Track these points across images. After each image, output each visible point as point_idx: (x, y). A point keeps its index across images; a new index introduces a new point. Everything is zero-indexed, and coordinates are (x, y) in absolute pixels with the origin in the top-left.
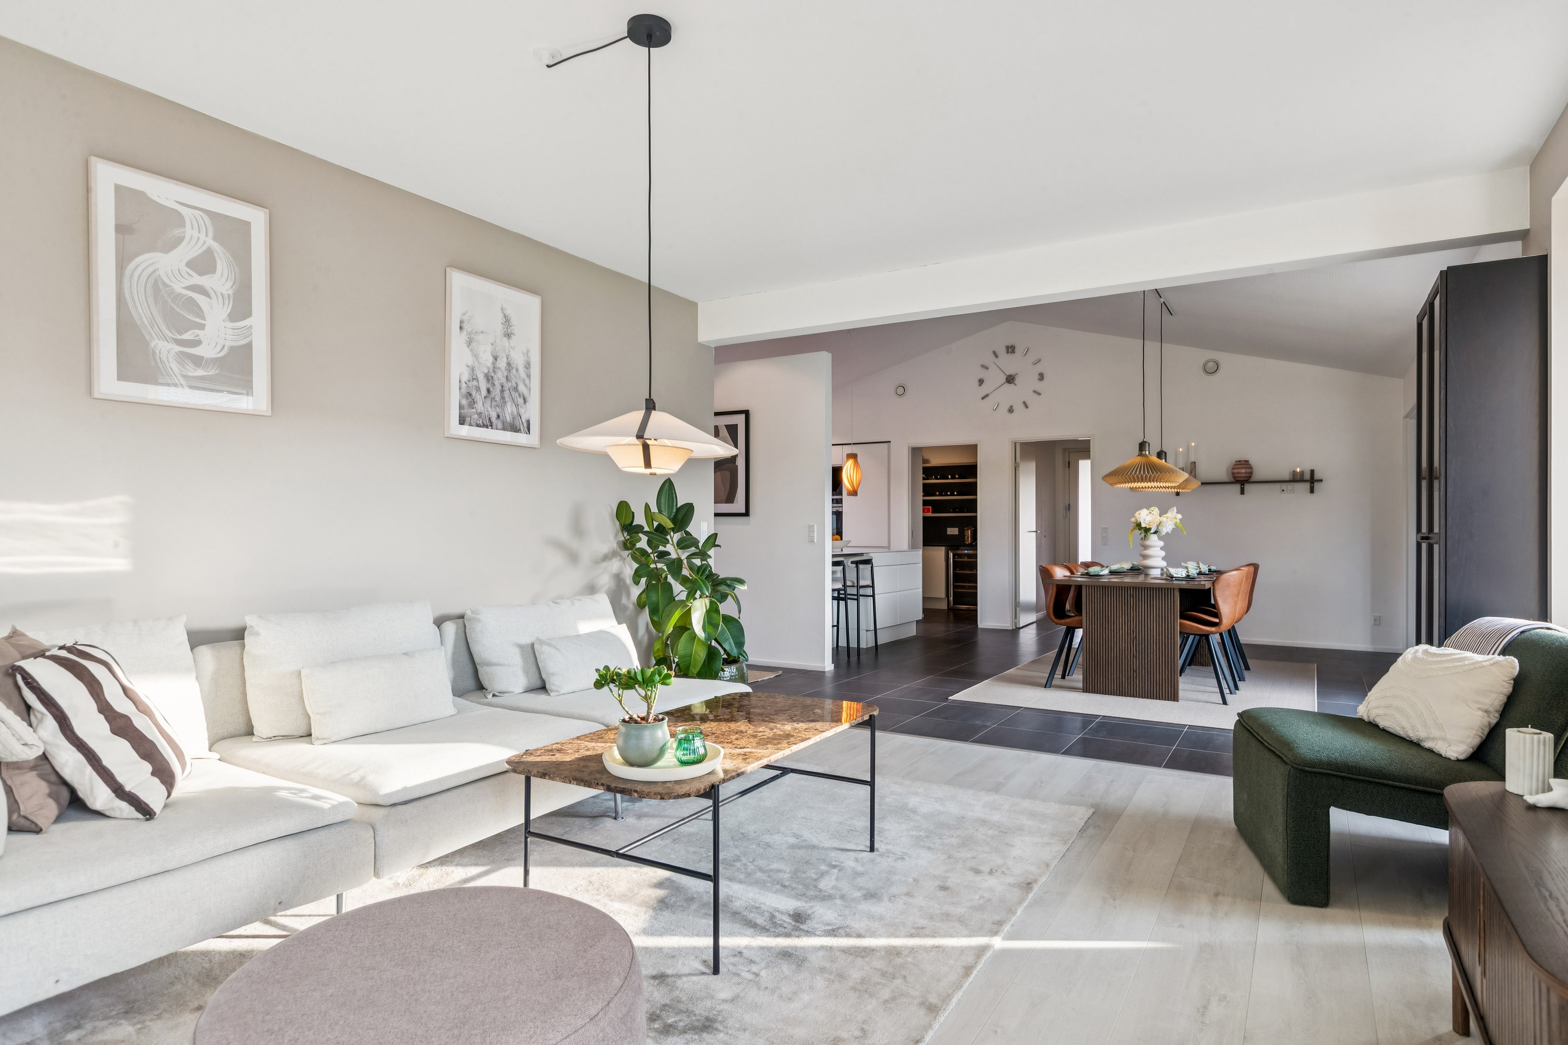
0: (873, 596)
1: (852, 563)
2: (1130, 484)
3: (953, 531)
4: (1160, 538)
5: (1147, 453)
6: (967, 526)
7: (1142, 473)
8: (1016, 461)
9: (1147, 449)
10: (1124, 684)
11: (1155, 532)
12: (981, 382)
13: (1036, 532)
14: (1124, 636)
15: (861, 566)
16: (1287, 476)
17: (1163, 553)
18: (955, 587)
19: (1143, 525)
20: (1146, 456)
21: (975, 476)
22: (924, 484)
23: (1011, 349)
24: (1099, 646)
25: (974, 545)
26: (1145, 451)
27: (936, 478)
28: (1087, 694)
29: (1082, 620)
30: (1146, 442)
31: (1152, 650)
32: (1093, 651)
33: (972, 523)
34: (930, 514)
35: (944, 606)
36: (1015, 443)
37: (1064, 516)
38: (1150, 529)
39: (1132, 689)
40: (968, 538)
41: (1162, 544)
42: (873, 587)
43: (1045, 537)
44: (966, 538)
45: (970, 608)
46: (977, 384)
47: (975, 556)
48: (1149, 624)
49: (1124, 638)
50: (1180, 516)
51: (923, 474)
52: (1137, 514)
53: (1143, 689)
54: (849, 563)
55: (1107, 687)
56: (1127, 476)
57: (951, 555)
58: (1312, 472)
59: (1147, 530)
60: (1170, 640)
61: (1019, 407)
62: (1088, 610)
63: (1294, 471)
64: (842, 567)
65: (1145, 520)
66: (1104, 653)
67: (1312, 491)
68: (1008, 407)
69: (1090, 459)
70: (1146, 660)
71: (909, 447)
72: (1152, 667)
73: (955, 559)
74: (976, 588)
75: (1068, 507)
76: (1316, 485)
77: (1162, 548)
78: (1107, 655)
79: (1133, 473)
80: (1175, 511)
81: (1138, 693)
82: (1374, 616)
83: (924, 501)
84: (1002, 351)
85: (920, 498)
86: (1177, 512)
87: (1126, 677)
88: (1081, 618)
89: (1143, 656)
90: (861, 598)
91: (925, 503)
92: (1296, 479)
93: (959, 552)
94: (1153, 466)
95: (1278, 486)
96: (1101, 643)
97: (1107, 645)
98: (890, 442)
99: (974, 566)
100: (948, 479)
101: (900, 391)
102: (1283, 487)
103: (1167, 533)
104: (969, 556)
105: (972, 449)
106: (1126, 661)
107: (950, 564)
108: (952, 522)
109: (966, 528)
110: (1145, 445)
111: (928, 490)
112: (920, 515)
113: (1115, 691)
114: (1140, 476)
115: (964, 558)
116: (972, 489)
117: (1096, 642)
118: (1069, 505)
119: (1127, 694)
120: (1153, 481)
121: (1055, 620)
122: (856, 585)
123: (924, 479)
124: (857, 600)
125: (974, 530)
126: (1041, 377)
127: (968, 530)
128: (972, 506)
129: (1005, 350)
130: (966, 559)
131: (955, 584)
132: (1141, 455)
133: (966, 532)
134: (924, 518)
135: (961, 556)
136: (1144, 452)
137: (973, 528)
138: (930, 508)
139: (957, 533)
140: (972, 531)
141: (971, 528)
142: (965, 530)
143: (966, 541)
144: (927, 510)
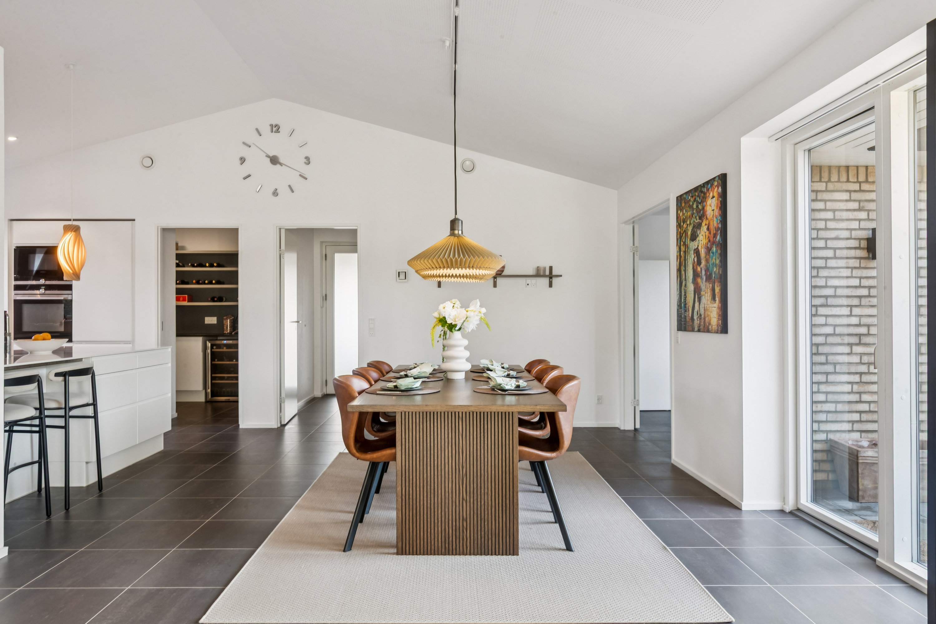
0: (95, 417)
1: (57, 375)
2: (441, 270)
3: (211, 320)
4: (464, 336)
5: (460, 232)
6: (226, 316)
7: (456, 256)
8: (280, 248)
9: (460, 228)
10: (451, 539)
11: (460, 329)
12: (243, 160)
13: (298, 322)
14: (450, 473)
15: (73, 380)
16: (532, 272)
17: (467, 354)
18: (213, 379)
19: (449, 321)
20: (458, 236)
21: (236, 265)
22: (177, 272)
23: (275, 128)
24: (418, 489)
25: (234, 333)
26: (459, 230)
27: (193, 266)
28: (404, 557)
29: (395, 454)
30: (458, 220)
31: (486, 490)
32: (411, 497)
33: (233, 313)
34: (186, 303)
35: (201, 398)
36: (280, 229)
37: (322, 306)
38: (455, 326)
39: (461, 544)
40: (227, 328)
41: (465, 342)
42: (94, 404)
43: (305, 326)
44: (225, 328)
45: (229, 399)
46: (239, 162)
47: (236, 346)
48: (482, 456)
49: (450, 476)
50: (484, 310)
51: (176, 259)
52: (441, 307)
53: (476, 542)
54: (52, 376)
55: (429, 545)
56: (439, 260)
57: (209, 345)
58: (551, 268)
59: (452, 327)
60: (508, 475)
61: (283, 191)
62: (403, 440)
63: (538, 267)
64: (36, 384)
65: (450, 315)
66: (425, 499)
67: (551, 285)
68: (272, 190)
69: (355, 251)
70: (479, 504)
71: (158, 227)
72: (486, 513)
73: (213, 350)
74: (237, 378)
75: (325, 297)
76: (554, 280)
77: (466, 348)
78: (429, 502)
79: (446, 256)
80: (479, 304)
81: (468, 548)
82: (598, 396)
83: (177, 289)
84: (265, 130)
85: (172, 286)
86: (481, 306)
87: (454, 528)
88: (393, 451)
89: (475, 498)
90: (73, 422)
91: (179, 291)
92: (538, 274)
93: (218, 342)
94: (468, 249)
95: (523, 280)
96: (422, 485)
97: (429, 487)
98: (134, 220)
99: (235, 356)
100: (205, 266)
101: (148, 162)
102: (528, 281)
103: (473, 330)
104: (228, 346)
105: (233, 233)
106: (454, 507)
107: (208, 354)
108: (210, 312)
109: (225, 318)
110: (458, 223)
111: (181, 278)
112: (172, 303)
113: (440, 549)
114: (454, 260)
115: (223, 349)
116: (234, 277)
117: (414, 485)
118: (326, 295)
119: (454, 551)
120: (469, 267)
121: (357, 454)
122: (63, 406)
123: (178, 265)
124: (66, 427)
125: (233, 319)
126: (308, 161)
127: (227, 319)
128: (234, 295)
129: (269, 128)
130: (225, 350)
131: (213, 375)
132: (452, 234)
133: (224, 321)
134: (178, 307)
135: (219, 346)
136: (456, 232)
137: (233, 318)
138: (186, 296)
139: (215, 322)
140: (231, 320)
141: (231, 317)
142: (225, 319)
143: (225, 330)
144: (181, 299)
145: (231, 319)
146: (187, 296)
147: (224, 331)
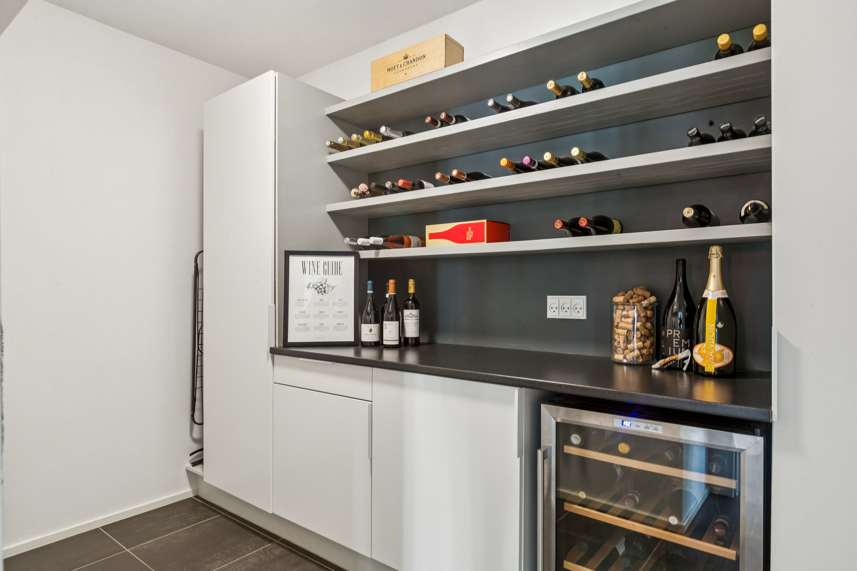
109: (619, 299)
137: (653, 299)
138: (484, 223)
139: (582, 315)
140: (646, 308)
141: (645, 298)
142: (617, 304)
143: (620, 350)
144: (470, 235)
145: (645, 303)
146: (485, 221)
147: (612, 349)
